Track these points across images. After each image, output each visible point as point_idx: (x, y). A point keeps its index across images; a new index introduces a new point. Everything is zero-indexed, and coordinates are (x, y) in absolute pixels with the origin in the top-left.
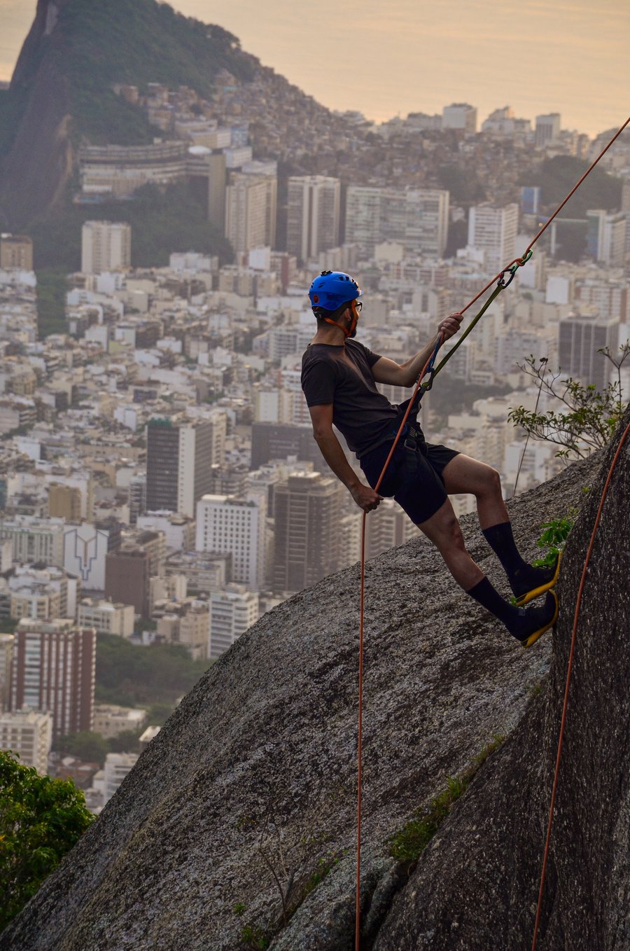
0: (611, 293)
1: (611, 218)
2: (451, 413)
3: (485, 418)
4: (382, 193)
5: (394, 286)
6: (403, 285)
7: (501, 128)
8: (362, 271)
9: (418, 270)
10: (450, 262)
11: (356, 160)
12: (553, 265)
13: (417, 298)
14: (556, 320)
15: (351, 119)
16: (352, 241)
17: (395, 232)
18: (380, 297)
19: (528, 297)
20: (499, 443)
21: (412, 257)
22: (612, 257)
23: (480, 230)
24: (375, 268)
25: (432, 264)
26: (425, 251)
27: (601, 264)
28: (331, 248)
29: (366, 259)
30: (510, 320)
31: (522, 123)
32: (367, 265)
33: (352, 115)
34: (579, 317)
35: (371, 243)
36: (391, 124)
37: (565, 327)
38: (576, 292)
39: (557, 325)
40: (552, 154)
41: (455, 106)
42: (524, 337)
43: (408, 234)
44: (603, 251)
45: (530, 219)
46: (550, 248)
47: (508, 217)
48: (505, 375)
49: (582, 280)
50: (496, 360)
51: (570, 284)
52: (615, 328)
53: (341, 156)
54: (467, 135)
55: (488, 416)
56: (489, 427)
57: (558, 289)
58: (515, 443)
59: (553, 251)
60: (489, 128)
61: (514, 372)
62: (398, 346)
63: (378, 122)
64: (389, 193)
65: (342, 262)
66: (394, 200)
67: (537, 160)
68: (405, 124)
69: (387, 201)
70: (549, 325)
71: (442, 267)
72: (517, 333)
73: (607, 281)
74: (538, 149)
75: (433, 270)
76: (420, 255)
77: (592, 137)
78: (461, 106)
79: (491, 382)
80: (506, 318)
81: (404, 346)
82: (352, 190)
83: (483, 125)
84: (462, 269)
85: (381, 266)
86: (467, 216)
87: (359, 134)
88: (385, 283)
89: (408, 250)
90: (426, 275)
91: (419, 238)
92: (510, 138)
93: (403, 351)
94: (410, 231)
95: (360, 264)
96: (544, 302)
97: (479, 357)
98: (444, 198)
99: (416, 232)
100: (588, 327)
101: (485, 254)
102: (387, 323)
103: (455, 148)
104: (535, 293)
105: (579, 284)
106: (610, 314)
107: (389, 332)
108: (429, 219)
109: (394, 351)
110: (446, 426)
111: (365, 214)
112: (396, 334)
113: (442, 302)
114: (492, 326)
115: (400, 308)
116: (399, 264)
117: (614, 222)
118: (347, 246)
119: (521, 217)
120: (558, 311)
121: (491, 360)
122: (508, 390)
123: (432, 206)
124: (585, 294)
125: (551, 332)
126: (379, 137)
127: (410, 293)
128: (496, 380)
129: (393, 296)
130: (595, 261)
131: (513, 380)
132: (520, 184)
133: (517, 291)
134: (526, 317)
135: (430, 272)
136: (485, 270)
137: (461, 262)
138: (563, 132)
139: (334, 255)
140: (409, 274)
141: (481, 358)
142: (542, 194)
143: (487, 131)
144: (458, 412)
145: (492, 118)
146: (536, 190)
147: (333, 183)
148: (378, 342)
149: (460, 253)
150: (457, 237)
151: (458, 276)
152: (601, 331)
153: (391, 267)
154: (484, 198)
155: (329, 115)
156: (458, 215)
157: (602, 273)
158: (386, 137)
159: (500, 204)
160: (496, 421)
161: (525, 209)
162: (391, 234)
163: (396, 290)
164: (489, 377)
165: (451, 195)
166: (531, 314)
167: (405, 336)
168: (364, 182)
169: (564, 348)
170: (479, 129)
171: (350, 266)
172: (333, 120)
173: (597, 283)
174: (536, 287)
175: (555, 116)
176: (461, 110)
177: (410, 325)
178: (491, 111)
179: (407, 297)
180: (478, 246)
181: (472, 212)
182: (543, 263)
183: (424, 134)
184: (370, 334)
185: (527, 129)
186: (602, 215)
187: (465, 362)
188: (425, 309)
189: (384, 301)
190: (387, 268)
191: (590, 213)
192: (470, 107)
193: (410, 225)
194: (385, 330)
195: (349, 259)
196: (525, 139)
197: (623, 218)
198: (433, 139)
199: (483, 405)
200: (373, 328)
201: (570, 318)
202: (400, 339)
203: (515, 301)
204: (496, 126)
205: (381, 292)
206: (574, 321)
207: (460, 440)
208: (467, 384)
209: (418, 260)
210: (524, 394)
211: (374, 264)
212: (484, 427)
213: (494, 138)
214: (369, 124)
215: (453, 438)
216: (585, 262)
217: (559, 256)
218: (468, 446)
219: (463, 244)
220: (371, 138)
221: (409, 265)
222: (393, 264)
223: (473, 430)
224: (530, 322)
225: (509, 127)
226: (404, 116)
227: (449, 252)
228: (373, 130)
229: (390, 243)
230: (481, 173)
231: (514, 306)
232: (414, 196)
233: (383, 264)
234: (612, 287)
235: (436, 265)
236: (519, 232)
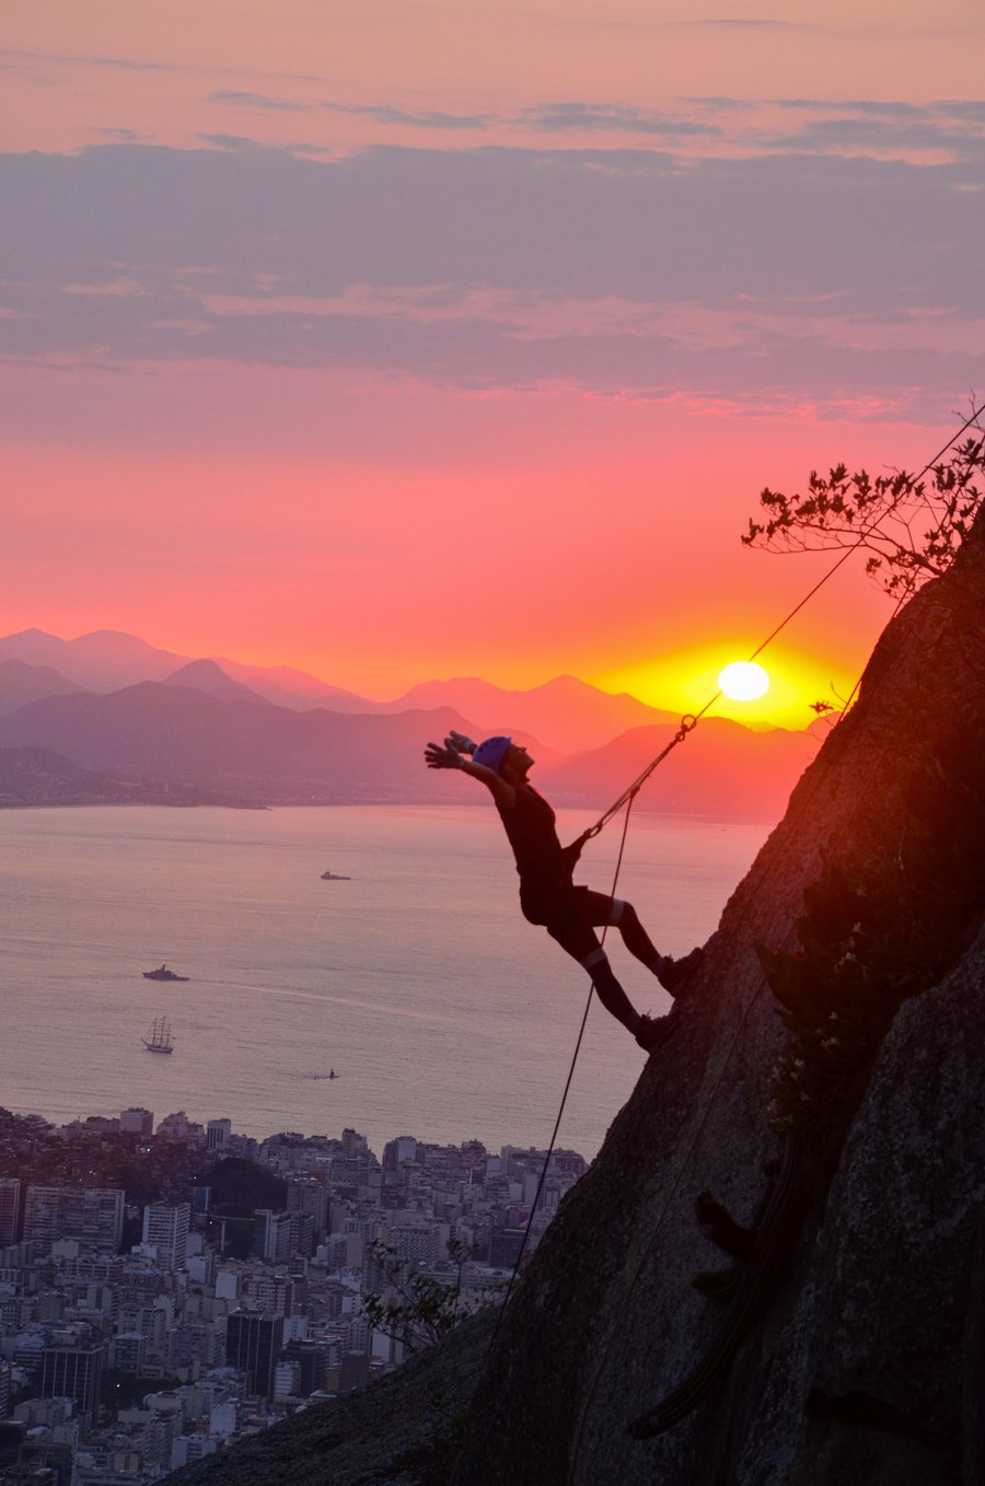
0: (276, 1288)
1: (277, 1217)
2: (120, 1408)
3: (153, 1412)
4: (61, 1191)
5: (69, 1282)
6: (79, 1280)
7: (175, 1131)
8: (40, 1267)
9: (94, 1266)
10: (124, 1258)
11: (36, 1161)
12: (223, 1261)
13: (92, 1294)
14: (225, 1314)
15: (33, 1123)
16: (30, 1239)
17: (72, 1229)
18: (55, 1293)
19: (198, 1292)
20: (166, 1437)
21: (88, 1253)
22: (277, 1254)
23: (154, 1228)
24: (51, 1265)
25: (105, 1259)
26: (101, 1247)
27: (267, 1261)
28: (9, 1245)
29: (43, 1256)
30: (181, 1315)
31: (195, 1127)
32: (44, 1261)
33: (34, 1118)
34: (246, 1311)
35: (48, 1241)
36: (72, 1127)
37: (233, 1321)
38: (243, 1287)
39: (225, 1319)
40: (223, 1157)
41: (132, 1110)
42: (193, 1331)
43: (84, 1231)
44: (270, 1250)
45: (201, 1217)
46: (220, 1245)
47: (179, 1216)
48: (175, 1369)
49: (249, 1276)
50: (166, 1354)
51: (238, 1279)
52: (280, 1322)
53: (23, 1157)
54: (143, 1138)
55: (157, 1410)
56: (157, 1421)
57: (226, 1285)
58: (182, 1437)
59: (222, 1249)
60: (164, 1132)
61: (183, 1366)
62: (71, 1341)
63: (59, 1126)
64: (67, 1192)
65: (19, 1259)
66: (72, 1198)
67: (208, 1162)
68: (84, 1127)
69: (66, 1200)
70: (217, 1320)
71: (117, 1263)
72: (187, 1327)
73: (272, 1277)
74: (210, 1152)
75: (108, 1266)
76: (95, 1251)
77: (260, 1142)
78: (138, 1110)
79: (162, 1375)
80: (177, 1312)
81: (77, 1341)
82: (31, 1190)
83: (158, 1128)
84: (135, 1265)
85: (58, 1262)
86: (142, 1214)
87: (40, 1137)
88: (63, 1279)
89: (83, 1247)
90: (101, 1270)
91: (96, 1235)
92: (184, 1141)
93: (76, 1345)
94: (87, 1229)
95: (36, 1261)
96: (214, 1297)
97: (149, 1352)
98: (120, 1196)
99: (94, 1229)
100: (255, 1321)
101: (158, 1251)
102: (61, 1318)
103: (132, 1149)
104: (204, 1288)
105: (246, 1279)
106: (276, 1309)
107: (62, 1327)
108: (105, 1216)
109: (67, 1346)
110: (116, 1421)
111: (44, 1212)
112: (70, 1330)
113: (115, 1297)
114: (164, 1320)
115: (75, 1303)
116: (74, 1261)
117: (279, 1221)
118: (23, 1243)
119: (192, 1216)
120: (226, 1306)
121: (161, 1354)
122: (177, 1383)
123: (108, 1204)
124: (252, 1289)
125: (219, 1325)
126: (59, 1138)
127: (85, 1289)
128: (166, 1373)
129: (68, 1292)
130: (262, 1258)
131: (182, 1374)
132: (193, 1184)
133: (187, 1286)
134: (196, 1312)
135: (105, 1268)
136: (158, 1266)
137: (134, 1258)
138: (233, 1136)
139: (12, 1252)
140: (84, 1270)
141: (153, 1352)
142: (213, 1193)
143: (161, 1135)
144: (127, 1406)
145: (167, 1122)
146: (208, 1189)
147: (14, 1183)
148: (52, 1337)
149: (134, 1249)
150: (132, 1233)
151: (131, 1271)
152: (266, 1325)
153: (68, 1263)
154: (158, 1197)
155: (12, 1119)
156: (133, 1214)
157: (268, 1270)
158: (66, 1140)
159: (174, 1202)
160: (165, 1415)
161: (197, 1207)
162: (67, 1231)
163: (71, 1285)
164: (158, 1371)
165: (126, 1194)
166: (201, 1308)
167: (78, 1331)
168: (44, 1181)
169: (231, 1341)
170: (154, 1132)
171: (27, 1262)
172: (15, 1124)
173: (263, 1279)
174: (206, 1282)
175: (227, 1121)
176: (137, 1115)
177: (84, 1320)
178: (167, 1115)
179: (82, 1292)
180: (151, 1242)
181: (147, 1209)
182: (213, 1259)
183: (105, 1137)
184: (44, 1330)
185: (199, 1133)
186: (268, 1213)
187: (136, 1356)
188: (99, 1305)
189: (59, 1297)
190: (63, 1264)
191: (258, 1212)
192: (147, 1112)
193: (86, 1223)
194: (60, 1325)
195: (27, 1256)
196: (197, 1143)
197: (289, 1217)
198: (111, 1142)
199: (153, 1399)
200: (46, 1324)
201: (238, 1312)
202: (73, 1334)
203: (187, 1296)
204: (170, 1130)
205: (56, 1287)
206: (241, 1315)
207: (128, 1435)
208: (138, 1378)
209: (94, 1256)
210: (193, 1387)
211: (50, 1260)
212: (152, 1421)
213: (168, 1141)
214: (51, 1127)
215: (122, 1433)
216: (253, 1259)
217: (229, 1252)
218: (136, 1441)
219: (138, 1240)
220: (52, 1141)
221: (84, 1261)
222: (70, 1260)
223: (142, 1425)
224: (200, 1316)
225: (183, 1130)
226: (83, 1119)
227: (124, 1248)
228: (53, 1133)
229: (67, 1240)
230: (155, 1173)
231: (184, 1301)
232: (91, 1195)
233: (60, 1260)
234: (278, 1282)
235: (111, 1261)
236: (190, 1231)
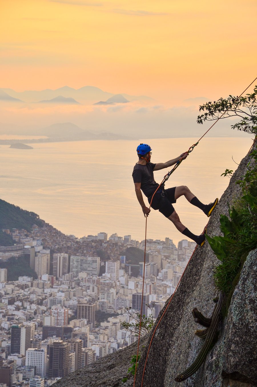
0: (147, 286)
1: (146, 264)
2: (101, 322)
3: (111, 323)
4: (81, 258)
5: (84, 285)
6: (87, 284)
7: (114, 239)
9: (91, 280)
10: (100, 277)
11: (73, 249)
12: (130, 278)
13: (91, 288)
14: (131, 294)
15: (72, 237)
16: (72, 272)
17: (84, 269)
18: (80, 288)
19: (123, 287)
20: (115, 330)
21: (89, 276)
22: (147, 276)
23: (109, 268)
24: (79, 280)
25: (95, 278)
26: (93, 274)
28: (66, 274)
29: (76, 277)
30: (118, 294)
31: (120, 238)
32: (76, 279)
33: (71, 236)
34: (138, 293)
35: (77, 272)
36: (83, 238)
37: (134, 296)
38: (137, 286)
39: (132, 295)
40: (129, 247)
41: (101, 233)
42: (122, 299)
43: (88, 269)
45: (123, 265)
46: (129, 273)
47: (117, 264)
48: (117, 310)
49: (138, 282)
50: (114, 306)
51: (135, 283)
52: (148, 296)
53: (68, 248)
54: (105, 241)
55: (112, 322)
57: (132, 285)
58: (120, 330)
60: (111, 239)
61: (119, 309)
62: (86, 302)
63: (79, 238)
64: (82, 258)
65: (69, 278)
66: (84, 260)
67: (124, 248)
68: (87, 238)
69: (82, 260)
70: (129, 295)
71: (98, 279)
72: (120, 298)
74: (125, 245)
75: (96, 280)
76: (92, 275)
77: (140, 242)
78: (103, 233)
79: (113, 312)
80: (117, 293)
81: (87, 302)
82: (72, 257)
83: (109, 238)
84: (104, 279)
85: (80, 279)
86: (105, 264)
87: (74, 241)
88: (82, 284)
89: (88, 274)
90: (94, 281)
91: (91, 271)
92: (117, 242)
94: (89, 269)
95: (74, 278)
96: (128, 289)
97: (109, 305)
98: (98, 259)
99: (91, 269)
101: (111, 275)
102: (82, 295)
103: (101, 245)
104: (125, 286)
105: (137, 283)
106: (147, 292)
107: (83, 298)
108: (94, 265)
109: (85, 304)
110: (100, 325)
111: (76, 264)
112: (85, 299)
113: (98, 289)
114: (113, 296)
115: (86, 291)
116: (86, 278)
118: (70, 273)
119: (120, 264)
120: (132, 291)
121: (113, 306)
122: (118, 314)
123: (95, 261)
125: (130, 297)
126: (80, 242)
127: (89, 287)
128: (114, 312)
129: (84, 288)
130: (142, 277)
131: (119, 312)
132: (120, 255)
133: (120, 285)
134: (123, 293)
135: (94, 280)
136: (111, 279)
137: (103, 277)
138: (132, 240)
139: (67, 276)
140: (88, 281)
142: (126, 258)
143: (110, 240)
144: (103, 321)
145: (112, 237)
147: (66, 255)
148: (80, 301)
149: (103, 275)
150: (102, 270)
151: (103, 281)
152: (144, 297)
153: (84, 279)
154: (110, 259)
155: (65, 236)
156: (103, 264)
158: (82, 242)
159: (115, 261)
160: (115, 324)
161: (122, 262)
162: (83, 270)
163: (85, 286)
164: (112, 311)
165: (100, 258)
166: (124, 292)
167: (88, 299)
168: (75, 255)
169: (134, 302)
170: (108, 240)
171: (71, 279)
172: (66, 238)
174: (125, 284)
175: (130, 236)
176: (103, 234)
177: (89, 296)
178: (111, 235)
179: (88, 288)
180: (108, 273)
181: (107, 263)
182: (127, 277)
183: (92, 241)
184: (77, 299)
185: (121, 240)
186: (143, 263)
187: (105, 307)
188: (93, 291)
189: (81, 289)
190: (82, 279)
191: (140, 263)
192: (105, 234)
193: (88, 267)
194: (82, 297)
195: (71, 277)
196: (121, 243)
197: (150, 264)
198: (95, 243)
199: (110, 319)
200: (78, 297)
201: (135, 293)
202: (86, 300)
203: (120, 288)
204: (113, 239)
205: (80, 286)
207: (104, 330)
208: (106, 313)
209: (91, 277)
210: (123, 315)
211: (78, 278)
212: (111, 326)
213: (112, 242)
214: (77, 238)
215: (102, 329)
216: (139, 277)
217: (132, 275)
218: (106, 331)
219: (104, 272)
220: (77, 242)
221: (89, 278)
222: (84, 278)
223: (108, 327)
224: (124, 294)
225: (116, 239)
226: (86, 236)
227: (100, 275)
228: (78, 240)
229: (83, 272)
230: (109, 252)
231: (119, 290)
232: (90, 259)
233: (81, 278)
234: (147, 284)
235: (96, 278)
236: (120, 269)
